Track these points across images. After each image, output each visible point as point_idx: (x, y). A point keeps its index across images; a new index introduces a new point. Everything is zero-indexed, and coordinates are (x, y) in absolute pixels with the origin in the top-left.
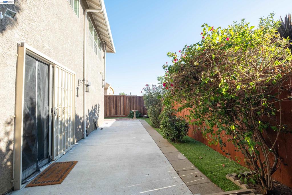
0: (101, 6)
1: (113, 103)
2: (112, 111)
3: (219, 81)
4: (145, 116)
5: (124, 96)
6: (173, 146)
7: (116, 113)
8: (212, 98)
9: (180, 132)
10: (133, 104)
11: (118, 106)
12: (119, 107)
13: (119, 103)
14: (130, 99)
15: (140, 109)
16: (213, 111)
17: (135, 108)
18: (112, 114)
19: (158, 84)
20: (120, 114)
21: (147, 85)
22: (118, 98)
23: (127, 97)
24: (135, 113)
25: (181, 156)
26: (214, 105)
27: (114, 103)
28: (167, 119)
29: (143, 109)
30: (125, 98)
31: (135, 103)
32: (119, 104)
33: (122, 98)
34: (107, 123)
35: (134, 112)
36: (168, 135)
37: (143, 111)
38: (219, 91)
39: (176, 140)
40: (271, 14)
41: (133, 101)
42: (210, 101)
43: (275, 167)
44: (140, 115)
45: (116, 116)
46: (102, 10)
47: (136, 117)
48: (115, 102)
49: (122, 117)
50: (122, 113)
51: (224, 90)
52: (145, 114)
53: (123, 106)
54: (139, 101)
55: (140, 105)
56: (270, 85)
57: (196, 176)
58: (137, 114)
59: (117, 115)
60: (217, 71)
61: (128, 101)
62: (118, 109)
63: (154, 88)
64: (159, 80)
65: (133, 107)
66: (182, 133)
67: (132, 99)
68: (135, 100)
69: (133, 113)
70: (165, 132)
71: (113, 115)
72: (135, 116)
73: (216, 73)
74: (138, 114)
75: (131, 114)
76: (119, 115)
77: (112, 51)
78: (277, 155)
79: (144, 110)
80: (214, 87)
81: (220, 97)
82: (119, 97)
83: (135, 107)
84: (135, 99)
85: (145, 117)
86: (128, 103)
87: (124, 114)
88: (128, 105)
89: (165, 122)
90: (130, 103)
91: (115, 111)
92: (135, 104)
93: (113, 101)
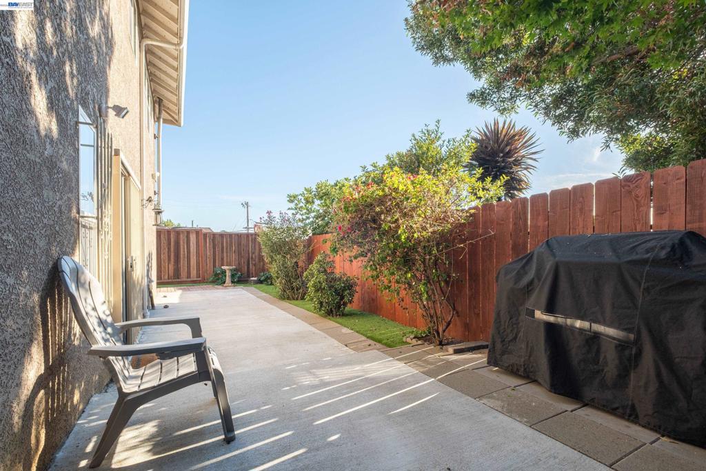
0: (181, 38)
1: (169, 249)
2: (165, 268)
3: (398, 227)
4: (254, 279)
5: (198, 232)
6: (331, 322)
7: (177, 273)
8: (392, 245)
9: (342, 298)
10: (222, 252)
11: (182, 256)
12: (184, 257)
13: (184, 249)
14: (213, 241)
15: (239, 264)
16: (391, 261)
17: (227, 262)
18: (166, 277)
19: (289, 209)
20: (189, 275)
21: (269, 213)
22: (182, 237)
23: (205, 235)
24: (228, 274)
25: (345, 330)
26: (394, 253)
27: (172, 249)
28: (322, 277)
29: (246, 263)
30: (201, 237)
31: (227, 249)
32: (184, 251)
33: (193, 238)
34: (165, 297)
35: (227, 272)
36: (321, 303)
37: (246, 267)
38: (399, 238)
39: (334, 312)
40: (468, 131)
41: (222, 244)
42: (390, 249)
43: (450, 321)
44: (239, 277)
45: (178, 280)
46: (181, 47)
47: (232, 282)
48: (175, 246)
49: (194, 282)
50: (194, 272)
51: (403, 237)
52: (251, 275)
53: (195, 257)
54: (236, 245)
55: (240, 254)
56: (442, 234)
57: (370, 345)
58: (233, 276)
59: (178, 278)
60: (397, 215)
61: (210, 244)
62: (183, 263)
63: (284, 220)
64: (291, 201)
65: (222, 259)
66: (346, 299)
67: (218, 241)
68: (227, 242)
69: (224, 272)
70: (319, 299)
71: (169, 279)
72: (228, 279)
73: (396, 218)
74: (236, 274)
75: (216, 275)
76: (185, 279)
77: (175, 122)
78: (454, 309)
79: (248, 268)
80: (393, 233)
81: (400, 244)
82: (186, 234)
83: (227, 259)
84: (226, 239)
85: (254, 281)
86: (210, 250)
87: (198, 276)
88: (208, 254)
89: (319, 282)
90: (214, 248)
91: (174, 269)
92: (227, 252)
93: (169, 244)
